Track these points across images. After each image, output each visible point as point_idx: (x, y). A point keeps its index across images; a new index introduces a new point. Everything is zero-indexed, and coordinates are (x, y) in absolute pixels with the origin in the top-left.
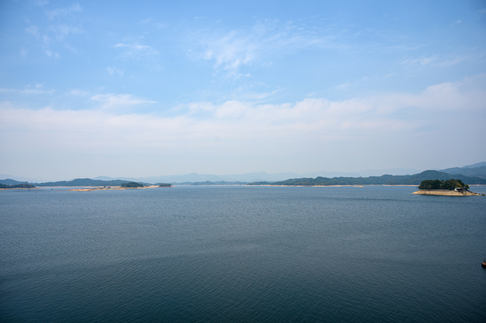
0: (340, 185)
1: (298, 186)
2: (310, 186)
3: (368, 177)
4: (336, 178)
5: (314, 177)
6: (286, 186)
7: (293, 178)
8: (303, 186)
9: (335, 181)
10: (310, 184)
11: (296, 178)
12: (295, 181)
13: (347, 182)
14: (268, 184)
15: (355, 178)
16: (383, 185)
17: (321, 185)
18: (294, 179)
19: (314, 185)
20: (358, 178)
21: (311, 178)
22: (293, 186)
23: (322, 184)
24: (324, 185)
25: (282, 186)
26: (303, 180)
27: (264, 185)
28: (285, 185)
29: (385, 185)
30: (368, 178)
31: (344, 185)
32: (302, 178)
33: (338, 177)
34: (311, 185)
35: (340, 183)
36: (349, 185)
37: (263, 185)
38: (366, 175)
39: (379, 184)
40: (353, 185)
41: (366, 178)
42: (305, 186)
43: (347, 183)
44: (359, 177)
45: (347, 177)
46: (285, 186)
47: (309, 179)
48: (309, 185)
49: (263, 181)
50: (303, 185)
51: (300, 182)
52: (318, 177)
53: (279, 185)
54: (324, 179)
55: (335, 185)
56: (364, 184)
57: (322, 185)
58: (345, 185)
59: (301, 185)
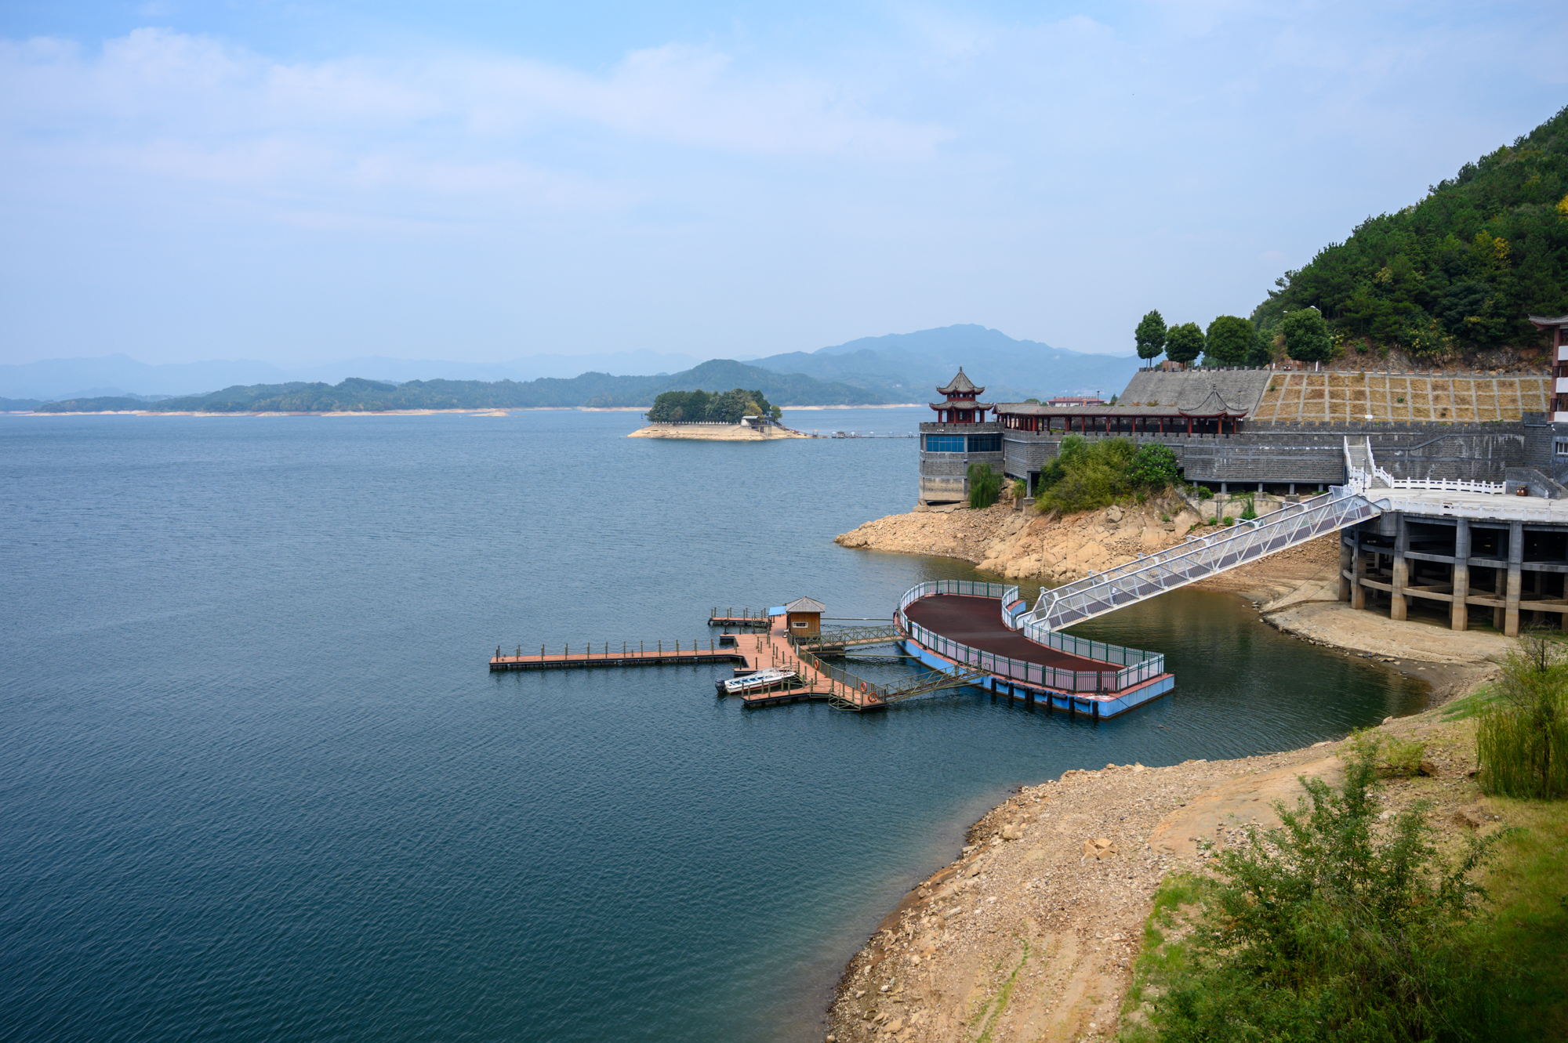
0: (429, 408)
1: (263, 415)
2: (313, 413)
3: (534, 380)
4: (418, 383)
5: (333, 381)
6: (213, 414)
7: (249, 382)
8: (285, 414)
9: (414, 395)
10: (315, 406)
11: (259, 385)
12: (253, 394)
13: (458, 400)
14: (140, 409)
15: (485, 386)
16: (579, 408)
17: (355, 411)
18: (253, 387)
19: (329, 410)
20: (497, 383)
21: (321, 385)
22: (245, 414)
23: (362, 408)
24: (366, 410)
25: (197, 414)
26: (285, 391)
27: (120, 413)
28: (208, 409)
29: (584, 409)
30: (531, 384)
31: (444, 408)
32: (285, 384)
33: (424, 379)
34: (318, 409)
35: (429, 401)
36: (464, 408)
37: (115, 410)
38: (525, 373)
39: (567, 406)
40: (479, 410)
41: (525, 382)
42: (293, 413)
43: (455, 401)
44: (500, 379)
45: (460, 381)
46: (208, 414)
47: (312, 386)
48: (309, 409)
49: (121, 396)
50: (287, 410)
51: (274, 399)
52: (349, 380)
53: (187, 410)
54: (370, 389)
55: (411, 411)
56: (517, 407)
57: (360, 410)
58: (449, 408)
59: (278, 409)
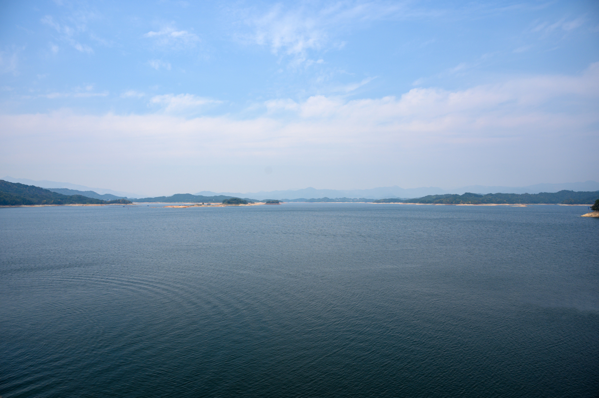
0: (495, 203)
1: (437, 205)
2: (453, 204)
3: (538, 193)
4: (491, 194)
5: (461, 194)
6: (422, 204)
7: (433, 194)
8: (444, 205)
9: (490, 198)
10: (454, 202)
11: (436, 195)
12: (434, 198)
13: (506, 201)
14: (401, 202)
15: (518, 195)
16: (558, 204)
17: (468, 204)
18: (434, 196)
19: (459, 204)
20: (522, 194)
21: (456, 195)
22: (431, 204)
23: (470, 203)
24: (472, 204)
25: (417, 204)
26: (444, 197)
27: (395, 203)
28: (420, 203)
29: (561, 205)
30: (537, 195)
31: (500, 203)
32: (445, 195)
33: (493, 193)
34: (455, 203)
35: (495, 201)
36: (509, 203)
37: (394, 202)
38: (534, 190)
39: (553, 203)
40: (515, 204)
41: (534, 194)
42: (447, 204)
43: (505, 201)
44: (524, 193)
45: (507, 194)
46: (420, 204)
47: (453, 195)
48: (452, 203)
49: (395, 198)
50: (445, 203)
51: (441, 199)
52: (466, 193)
53: (414, 203)
54: (473, 196)
55: (488, 204)
56: (531, 203)
57: (470, 204)
58: (502, 203)
59: (442, 203)
